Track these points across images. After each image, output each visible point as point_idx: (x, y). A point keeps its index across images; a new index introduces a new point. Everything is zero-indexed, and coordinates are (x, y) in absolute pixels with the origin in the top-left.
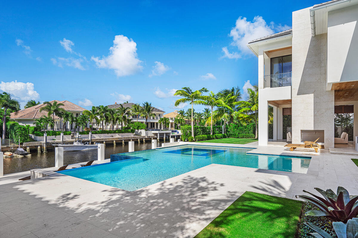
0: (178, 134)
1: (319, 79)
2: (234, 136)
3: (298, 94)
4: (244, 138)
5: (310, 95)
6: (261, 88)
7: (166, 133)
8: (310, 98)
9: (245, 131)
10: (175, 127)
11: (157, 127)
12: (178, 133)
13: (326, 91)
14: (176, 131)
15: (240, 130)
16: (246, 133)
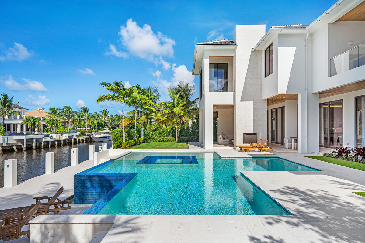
0: (52, 140)
1: (257, 89)
2: (154, 140)
3: (241, 101)
4: (164, 141)
5: (250, 102)
6: (207, 92)
7: (36, 139)
8: (250, 105)
9: (164, 134)
10: (44, 130)
11: (15, 130)
12: (51, 137)
13: (262, 100)
14: (48, 136)
15: (160, 133)
16: (165, 136)
